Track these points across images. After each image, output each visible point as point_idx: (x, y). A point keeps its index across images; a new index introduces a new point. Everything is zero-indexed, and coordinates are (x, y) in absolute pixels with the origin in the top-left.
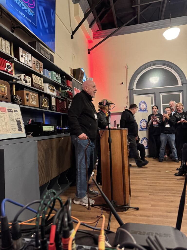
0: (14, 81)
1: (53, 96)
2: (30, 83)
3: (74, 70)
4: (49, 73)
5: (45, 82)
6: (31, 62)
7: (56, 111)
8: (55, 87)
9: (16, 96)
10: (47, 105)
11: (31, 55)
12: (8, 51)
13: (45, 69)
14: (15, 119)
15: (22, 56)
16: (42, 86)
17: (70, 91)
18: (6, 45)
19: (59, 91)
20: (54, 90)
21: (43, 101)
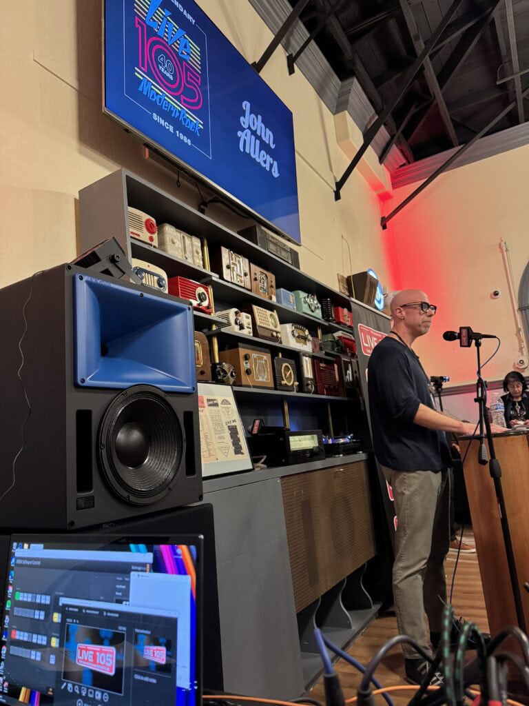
0: (214, 328)
1: (305, 355)
2: (249, 330)
3: (348, 279)
4: (291, 296)
5: (282, 321)
6: (248, 277)
7: (316, 392)
8: (307, 330)
9: (220, 364)
10: (293, 380)
11: (247, 260)
12: (198, 261)
13: (282, 289)
14: (224, 424)
15: (228, 267)
16: (277, 332)
17: (345, 336)
18: (192, 248)
19: (318, 337)
20: (305, 339)
21: (283, 371)
